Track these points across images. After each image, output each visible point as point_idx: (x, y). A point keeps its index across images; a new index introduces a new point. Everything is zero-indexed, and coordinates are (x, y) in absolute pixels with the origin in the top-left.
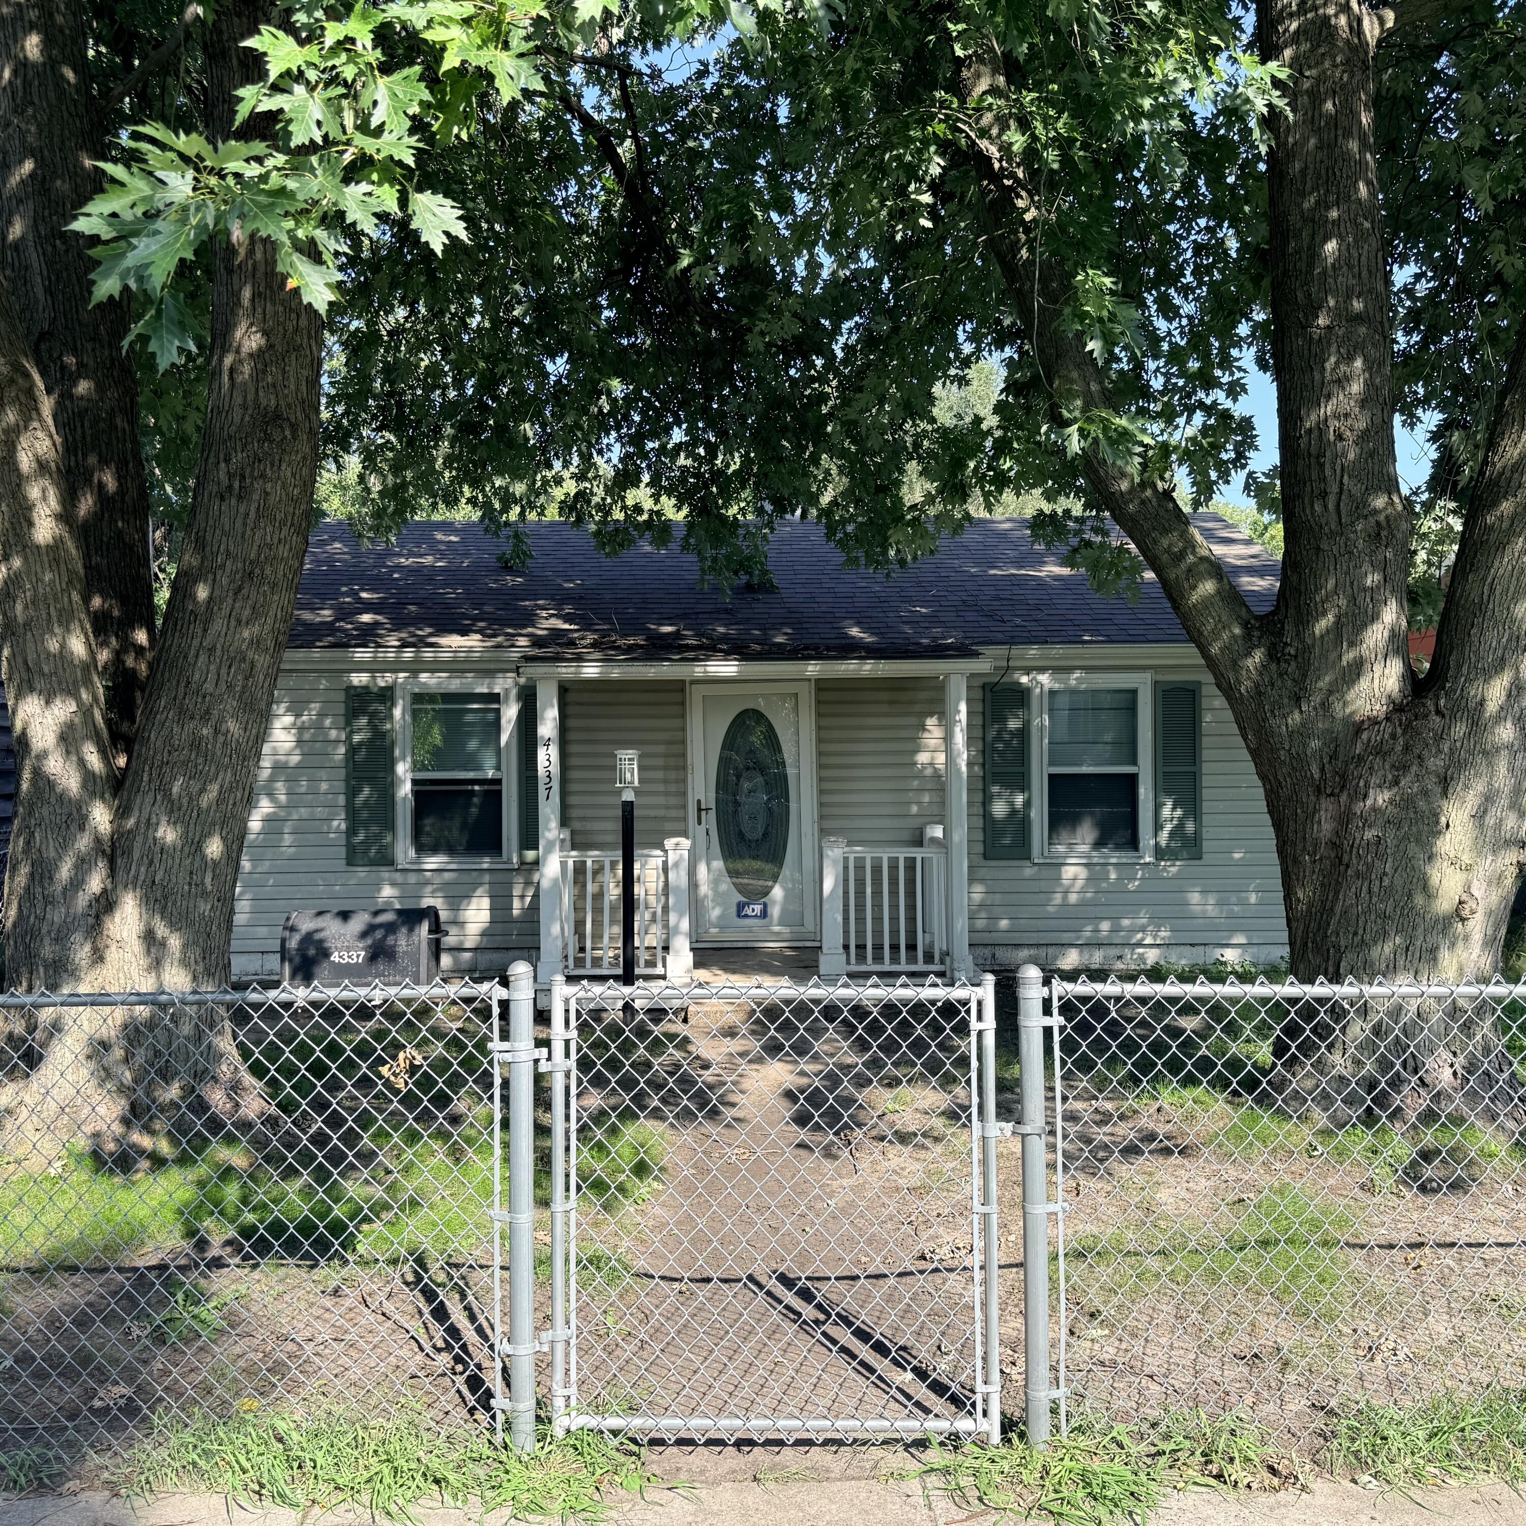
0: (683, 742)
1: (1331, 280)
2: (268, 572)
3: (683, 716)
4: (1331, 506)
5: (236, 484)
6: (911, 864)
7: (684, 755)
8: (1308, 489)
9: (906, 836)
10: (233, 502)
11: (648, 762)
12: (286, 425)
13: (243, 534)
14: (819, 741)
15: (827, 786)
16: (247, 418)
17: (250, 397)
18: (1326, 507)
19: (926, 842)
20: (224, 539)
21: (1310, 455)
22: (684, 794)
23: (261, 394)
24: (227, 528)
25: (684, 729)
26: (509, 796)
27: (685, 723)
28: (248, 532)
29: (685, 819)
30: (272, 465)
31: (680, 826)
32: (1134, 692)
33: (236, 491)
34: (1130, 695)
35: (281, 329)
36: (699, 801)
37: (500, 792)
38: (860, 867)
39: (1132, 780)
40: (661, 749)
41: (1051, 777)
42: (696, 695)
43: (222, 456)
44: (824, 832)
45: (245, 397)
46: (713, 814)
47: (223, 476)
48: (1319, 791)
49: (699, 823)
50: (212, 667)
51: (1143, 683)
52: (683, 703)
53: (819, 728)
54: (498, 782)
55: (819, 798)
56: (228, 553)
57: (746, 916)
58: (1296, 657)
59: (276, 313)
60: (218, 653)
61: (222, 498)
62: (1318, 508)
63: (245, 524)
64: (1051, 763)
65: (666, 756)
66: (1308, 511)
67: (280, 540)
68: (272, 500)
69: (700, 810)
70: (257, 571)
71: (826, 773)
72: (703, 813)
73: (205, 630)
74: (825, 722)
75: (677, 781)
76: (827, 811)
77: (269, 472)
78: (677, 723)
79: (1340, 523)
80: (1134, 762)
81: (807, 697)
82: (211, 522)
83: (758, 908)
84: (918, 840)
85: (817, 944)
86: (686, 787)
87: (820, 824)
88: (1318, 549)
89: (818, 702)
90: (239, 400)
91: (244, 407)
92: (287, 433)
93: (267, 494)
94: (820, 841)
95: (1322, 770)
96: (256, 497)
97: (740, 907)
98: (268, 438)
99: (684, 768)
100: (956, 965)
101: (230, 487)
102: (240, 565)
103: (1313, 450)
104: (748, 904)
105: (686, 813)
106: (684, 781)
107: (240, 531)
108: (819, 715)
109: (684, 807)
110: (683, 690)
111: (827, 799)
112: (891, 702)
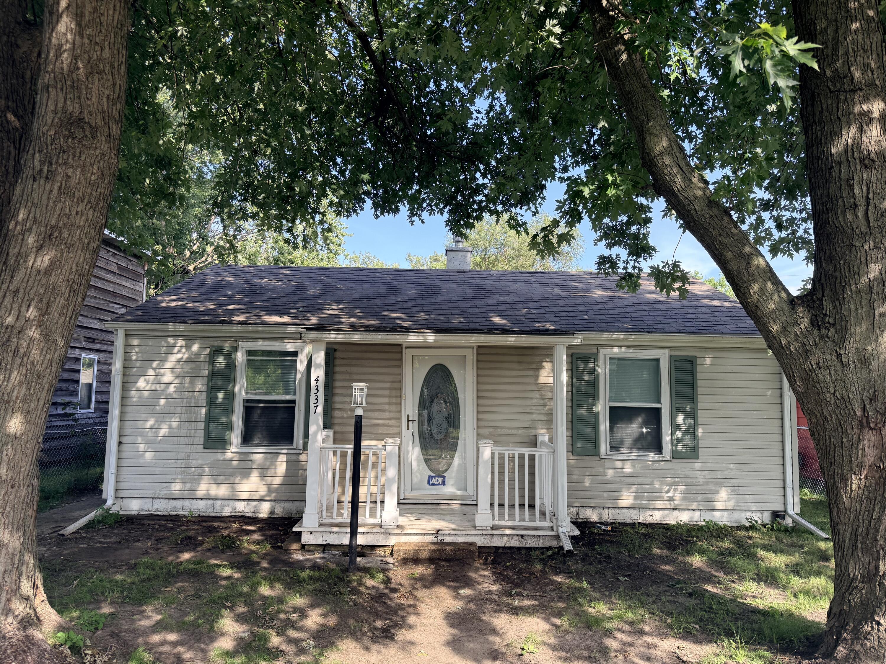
0: (400, 382)
1: (852, 59)
2: (65, 235)
3: (401, 367)
4: (860, 214)
5: (45, 169)
6: (532, 458)
7: (400, 389)
8: (840, 203)
9: (526, 440)
10: (42, 181)
11: (373, 392)
12: (86, 127)
13: (47, 206)
14: (478, 383)
15: (481, 409)
16: (56, 120)
17: (60, 105)
18: (856, 216)
19: (538, 444)
20: (33, 209)
21: (840, 179)
22: (400, 411)
23: (68, 103)
24: (36, 201)
25: (401, 374)
26: (299, 410)
27: (402, 371)
28: (51, 204)
29: (400, 426)
30: (74, 156)
31: (395, 430)
32: (658, 361)
33: (45, 174)
34: (654, 363)
35: (86, 56)
36: (408, 416)
37: (294, 408)
38: (501, 457)
39: (658, 411)
40: (388, 385)
41: (611, 408)
42: (408, 355)
43: (37, 149)
44: (480, 436)
45: (56, 105)
46: (416, 423)
47: (36, 162)
48: (861, 426)
49: (408, 428)
50: (15, 306)
51: (663, 356)
52: (401, 360)
53: (478, 376)
54: (294, 402)
55: (477, 416)
56: (35, 221)
57: (433, 484)
58: (834, 325)
59: (83, 45)
60: (21, 295)
61: (34, 180)
62: (849, 216)
63: (49, 199)
64: (611, 400)
65: (390, 389)
66: (841, 219)
67: (77, 213)
68: (74, 181)
69: (408, 421)
70: (56, 234)
71: (481, 402)
72: (410, 423)
73: (12, 277)
74: (481, 372)
75: (396, 404)
76: (482, 423)
77: (71, 161)
78: (397, 371)
79: (869, 227)
80: (659, 401)
81: (471, 356)
82: (25, 197)
83: (441, 480)
84: (534, 444)
85: (475, 503)
86: (401, 408)
87: (477, 431)
88: (851, 245)
89: (478, 361)
90: (52, 108)
91: (55, 112)
92: (88, 133)
93: (68, 177)
94: (477, 443)
95: (864, 409)
96: (59, 178)
97: (430, 478)
98: (71, 135)
99: (400, 397)
100: (560, 524)
101: (41, 171)
102: (43, 229)
103: (843, 176)
104: (435, 477)
105: (401, 422)
106: (400, 404)
107: (45, 203)
108: (478, 368)
109: (400, 419)
110: (401, 352)
111: (481, 416)
112: (519, 362)
